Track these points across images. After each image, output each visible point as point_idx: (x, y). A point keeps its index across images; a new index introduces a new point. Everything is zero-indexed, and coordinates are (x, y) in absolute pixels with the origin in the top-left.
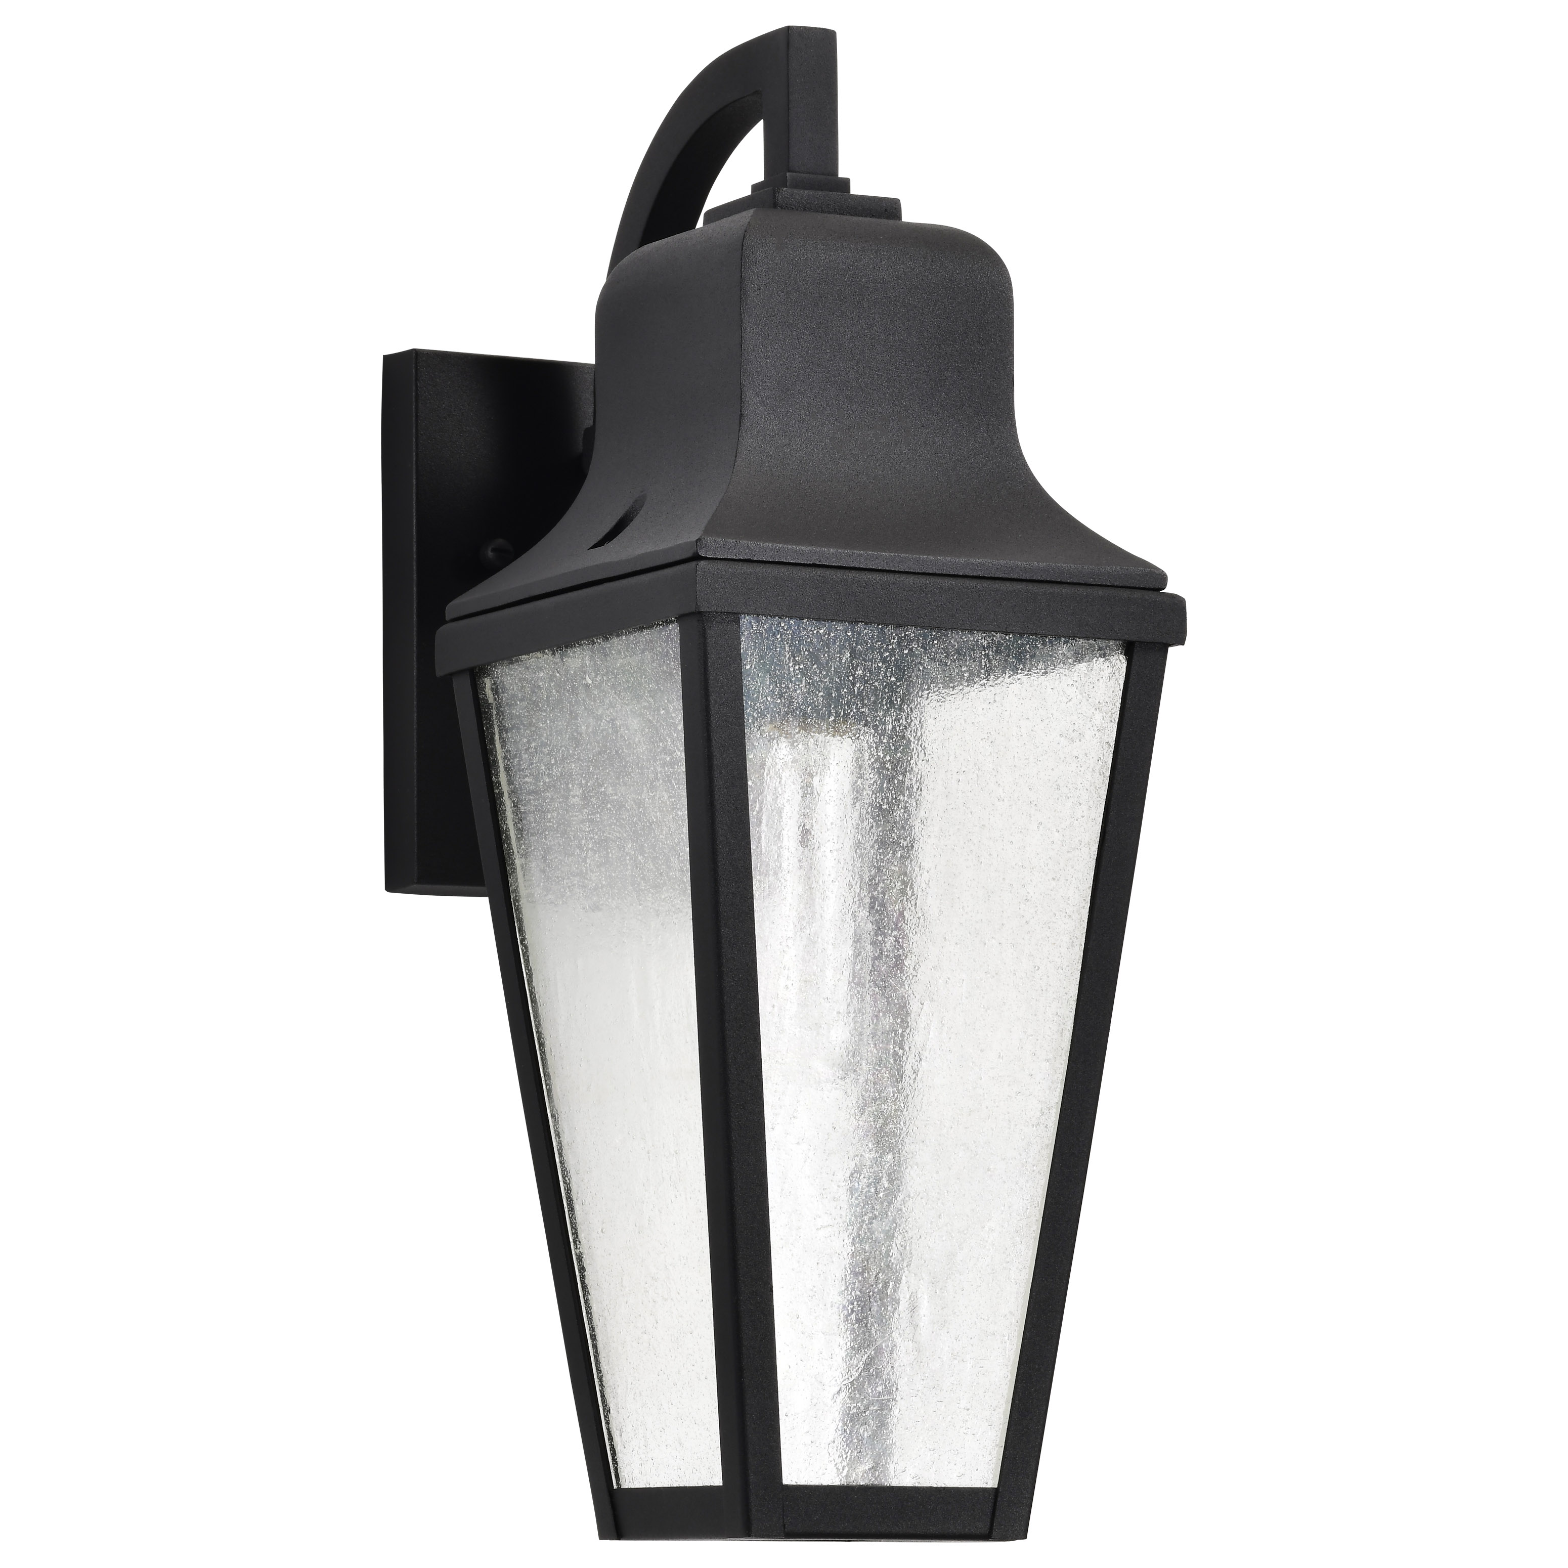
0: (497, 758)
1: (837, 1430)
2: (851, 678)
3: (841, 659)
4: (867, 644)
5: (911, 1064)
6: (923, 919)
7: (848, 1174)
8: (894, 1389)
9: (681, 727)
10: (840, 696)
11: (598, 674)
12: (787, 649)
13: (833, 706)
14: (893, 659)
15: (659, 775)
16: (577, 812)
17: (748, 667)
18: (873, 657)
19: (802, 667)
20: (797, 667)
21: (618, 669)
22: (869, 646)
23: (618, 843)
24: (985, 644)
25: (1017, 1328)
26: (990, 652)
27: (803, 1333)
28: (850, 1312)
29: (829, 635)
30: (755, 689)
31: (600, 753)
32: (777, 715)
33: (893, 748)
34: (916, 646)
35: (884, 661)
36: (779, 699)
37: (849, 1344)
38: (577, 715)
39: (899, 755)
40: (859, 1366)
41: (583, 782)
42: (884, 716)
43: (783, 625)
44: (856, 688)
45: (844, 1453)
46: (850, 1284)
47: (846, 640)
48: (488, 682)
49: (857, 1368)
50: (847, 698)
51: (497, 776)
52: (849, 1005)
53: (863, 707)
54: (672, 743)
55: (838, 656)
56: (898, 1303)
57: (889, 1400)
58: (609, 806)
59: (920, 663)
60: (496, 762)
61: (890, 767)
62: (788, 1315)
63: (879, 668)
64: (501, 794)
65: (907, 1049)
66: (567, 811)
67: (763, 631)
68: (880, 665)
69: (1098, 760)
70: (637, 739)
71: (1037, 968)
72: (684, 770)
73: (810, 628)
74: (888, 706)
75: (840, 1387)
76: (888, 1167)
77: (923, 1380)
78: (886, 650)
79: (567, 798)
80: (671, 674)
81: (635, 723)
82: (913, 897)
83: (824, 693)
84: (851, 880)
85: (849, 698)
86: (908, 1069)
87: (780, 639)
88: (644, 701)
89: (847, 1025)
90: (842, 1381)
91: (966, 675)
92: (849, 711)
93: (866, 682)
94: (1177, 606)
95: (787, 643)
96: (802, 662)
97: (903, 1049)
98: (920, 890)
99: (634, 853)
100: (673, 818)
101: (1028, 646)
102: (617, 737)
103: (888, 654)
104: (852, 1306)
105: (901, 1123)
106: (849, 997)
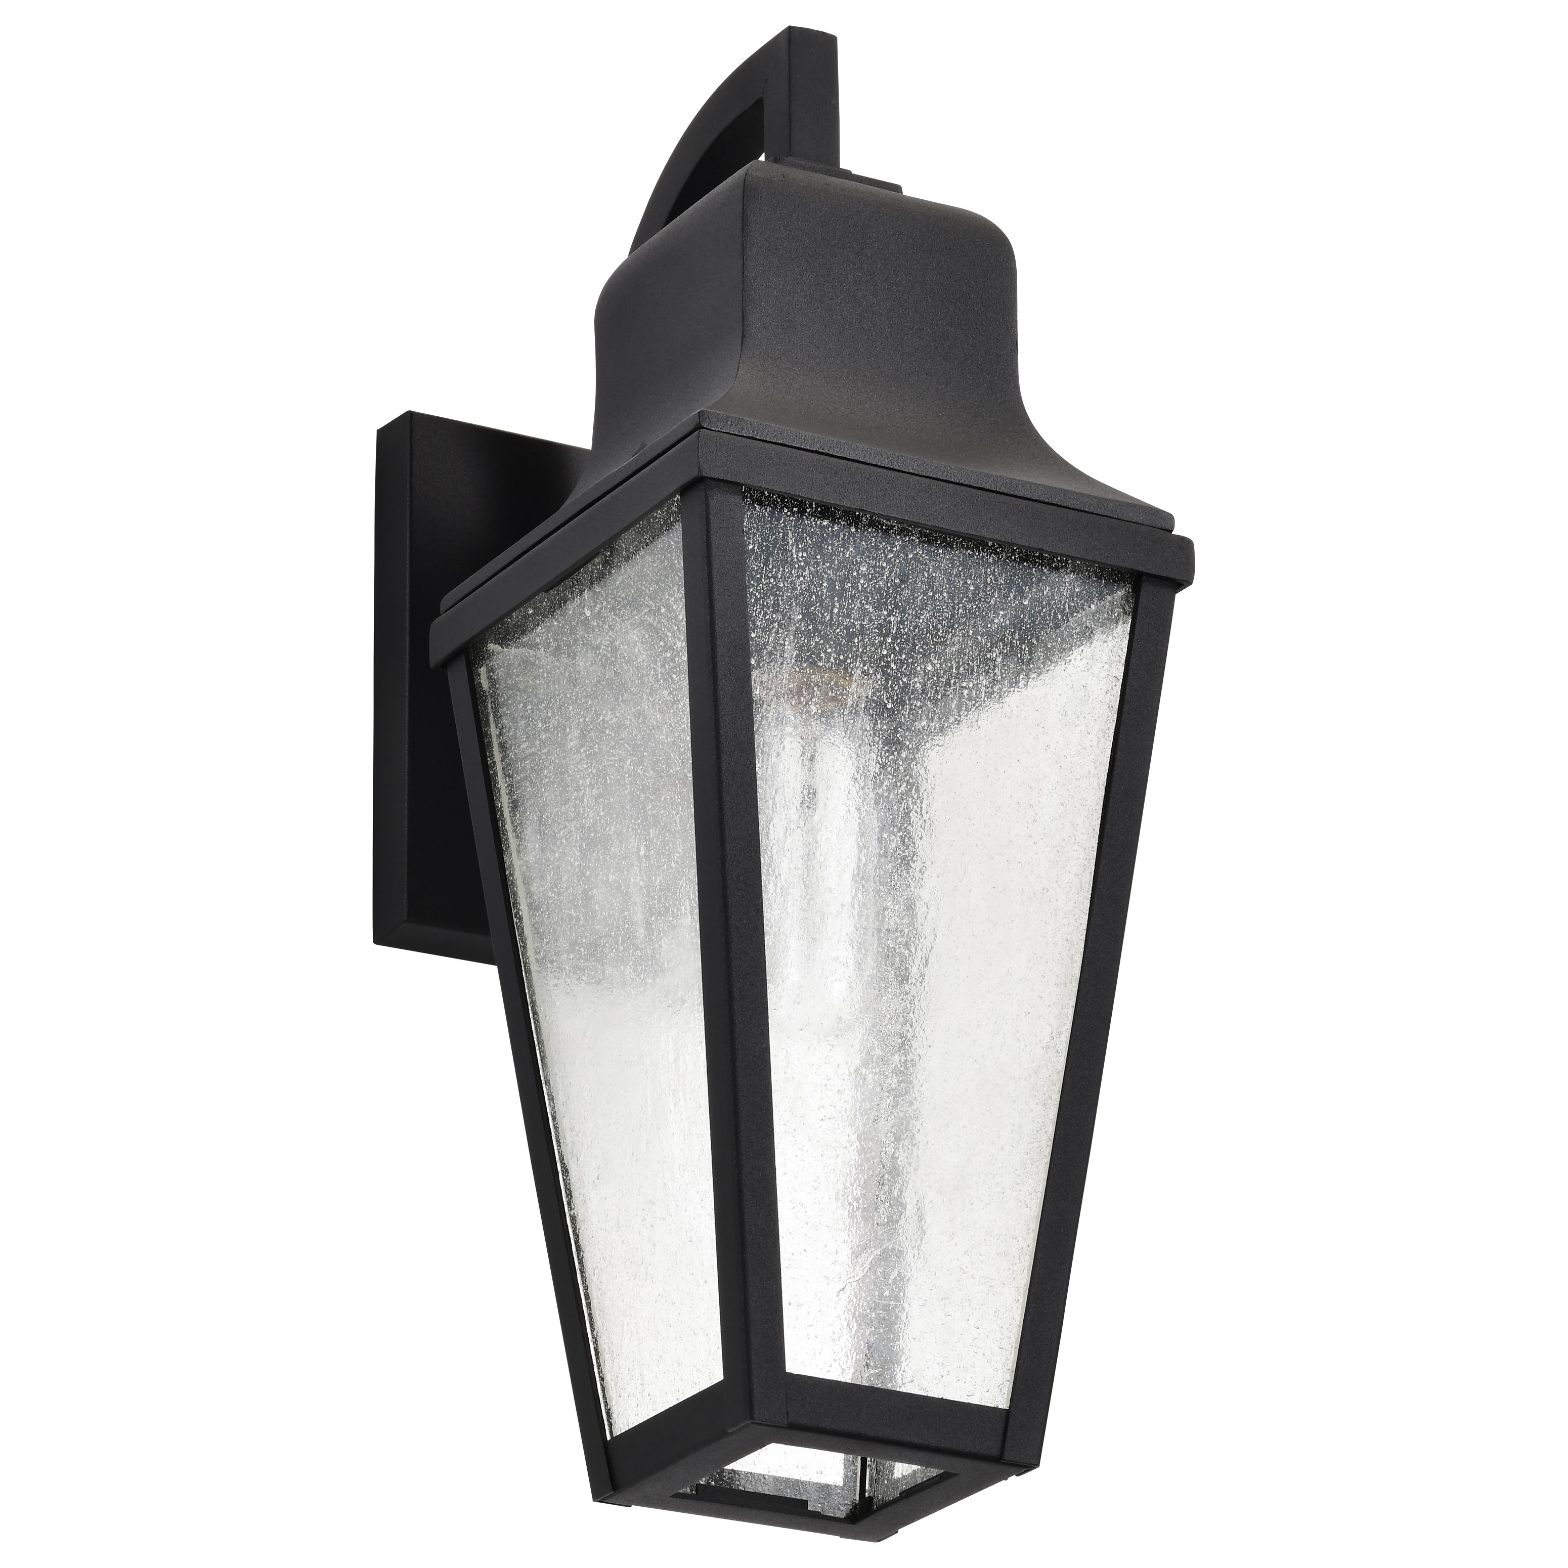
0: (492, 739)
1: (842, 1328)
2: (855, 574)
3: (844, 554)
4: (871, 543)
5: (917, 966)
6: (929, 823)
7: (852, 1070)
8: (902, 1294)
9: (682, 616)
10: (843, 589)
11: (597, 603)
12: (790, 535)
13: (836, 599)
14: (898, 561)
15: (660, 675)
16: (574, 754)
17: (751, 547)
18: (877, 556)
19: (805, 555)
20: (800, 555)
21: (617, 588)
22: (873, 544)
23: (616, 765)
24: (991, 560)
25: (1028, 1253)
26: (996, 570)
27: (807, 1223)
28: (855, 1209)
29: (832, 528)
30: (758, 570)
31: (598, 682)
32: (780, 599)
33: (897, 649)
34: (921, 553)
35: (889, 561)
36: (782, 583)
37: (854, 1241)
38: (575, 655)
39: (904, 656)
40: (865, 1266)
41: (581, 720)
42: (889, 615)
43: (786, 511)
44: (860, 585)
45: (849, 1354)
46: (855, 1181)
47: (850, 536)
48: (483, 670)
49: (863, 1268)
50: (851, 592)
51: (492, 756)
52: (853, 898)
53: (867, 604)
54: (674, 637)
55: (842, 550)
56: (905, 1209)
57: (896, 1306)
58: (607, 732)
59: (925, 569)
60: (490, 743)
61: (894, 668)
62: (791, 1201)
63: (883, 568)
64: (496, 774)
65: (913, 950)
66: (565, 758)
67: (766, 515)
68: (884, 565)
69: (1107, 693)
70: (637, 650)
71: (1046, 890)
72: (686, 659)
73: (813, 519)
74: (893, 606)
75: (845, 1284)
76: (895, 1067)
77: (931, 1290)
78: (891, 551)
79: (564, 745)
80: (672, 565)
81: (634, 636)
82: (918, 801)
83: (828, 584)
84: (856, 774)
85: (853, 593)
86: (914, 971)
87: (783, 525)
88: (645, 608)
89: (851, 917)
90: (846, 1278)
91: (972, 588)
92: (853, 606)
93: (871, 580)
94: (1185, 547)
95: (791, 530)
96: (806, 550)
97: (909, 950)
98: (925, 794)
99: (633, 768)
100: (674, 712)
101: (1034, 569)
102: (616, 658)
103: (892, 555)
104: (857, 1204)
105: (907, 1024)
106: (854, 891)
